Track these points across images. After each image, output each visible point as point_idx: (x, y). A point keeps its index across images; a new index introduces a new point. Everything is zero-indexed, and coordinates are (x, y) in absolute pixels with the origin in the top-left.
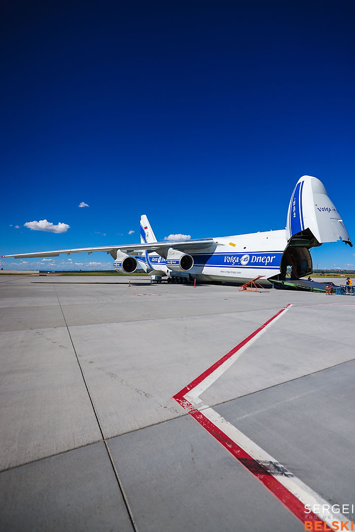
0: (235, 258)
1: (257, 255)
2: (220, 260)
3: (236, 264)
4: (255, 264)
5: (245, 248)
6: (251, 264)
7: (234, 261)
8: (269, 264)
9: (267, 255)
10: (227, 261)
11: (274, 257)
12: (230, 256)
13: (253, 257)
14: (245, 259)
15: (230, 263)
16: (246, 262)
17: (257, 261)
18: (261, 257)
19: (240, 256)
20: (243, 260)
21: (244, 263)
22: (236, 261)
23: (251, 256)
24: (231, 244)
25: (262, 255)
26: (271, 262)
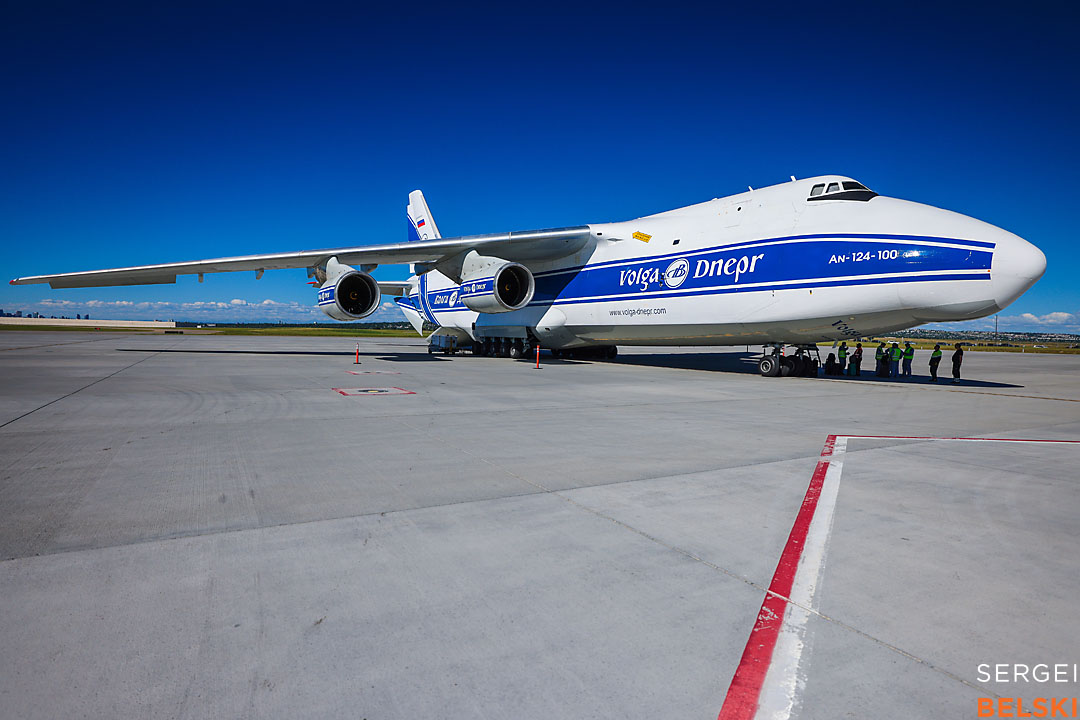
0: (647, 272)
1: (711, 258)
2: (608, 282)
3: (653, 287)
4: (707, 281)
5: (676, 242)
6: (694, 283)
7: (647, 281)
8: (744, 278)
9: (738, 254)
10: (626, 282)
11: (761, 257)
12: (636, 268)
13: (700, 262)
14: (677, 270)
15: (637, 288)
16: (679, 280)
17: (711, 274)
18: (721, 262)
19: (662, 264)
20: (671, 275)
21: (673, 281)
22: (651, 280)
23: (693, 261)
24: (639, 236)
25: (725, 256)
26: (752, 270)
